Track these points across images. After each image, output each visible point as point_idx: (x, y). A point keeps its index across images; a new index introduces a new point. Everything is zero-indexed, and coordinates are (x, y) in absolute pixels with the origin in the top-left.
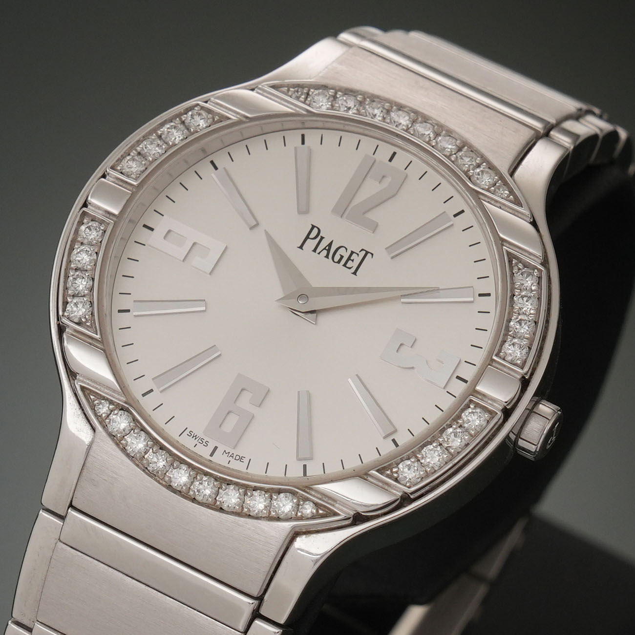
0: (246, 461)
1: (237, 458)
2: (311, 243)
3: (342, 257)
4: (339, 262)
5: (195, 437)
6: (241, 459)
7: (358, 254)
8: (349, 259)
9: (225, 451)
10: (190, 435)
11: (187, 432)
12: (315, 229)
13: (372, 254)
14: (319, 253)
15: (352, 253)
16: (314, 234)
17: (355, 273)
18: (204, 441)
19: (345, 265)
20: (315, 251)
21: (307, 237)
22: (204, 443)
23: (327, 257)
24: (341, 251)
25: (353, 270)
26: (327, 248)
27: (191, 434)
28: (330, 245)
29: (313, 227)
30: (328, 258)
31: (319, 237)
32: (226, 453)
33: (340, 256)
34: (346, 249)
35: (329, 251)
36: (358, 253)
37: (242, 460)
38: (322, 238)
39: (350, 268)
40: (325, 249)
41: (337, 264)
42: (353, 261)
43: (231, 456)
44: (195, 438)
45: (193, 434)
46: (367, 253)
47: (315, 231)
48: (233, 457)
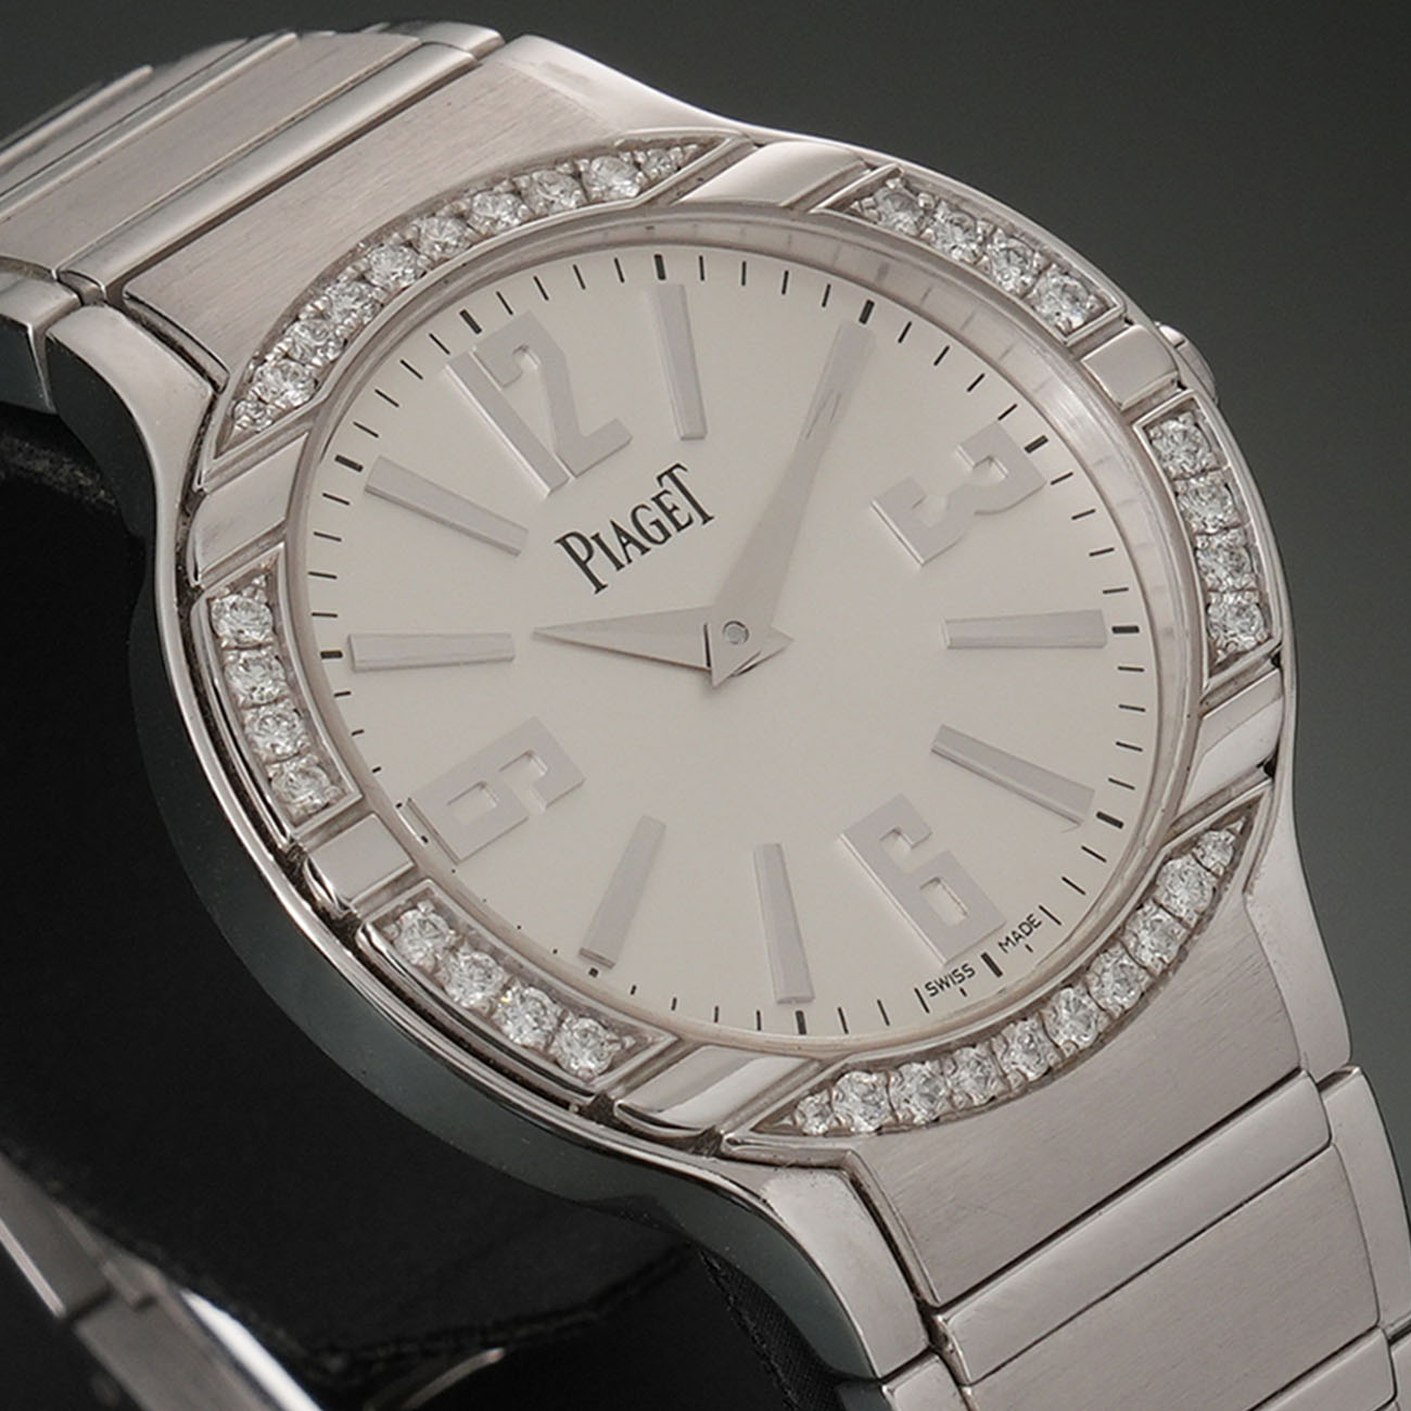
0: (1039, 916)
1: (1027, 929)
2: (600, 564)
3: (657, 523)
4: (667, 535)
5: (943, 984)
6: (1031, 923)
7: (665, 492)
8: (669, 513)
9: (1001, 945)
10: (933, 991)
11: (925, 994)
12: (568, 540)
13: (678, 466)
14: (630, 561)
15: (656, 499)
16: (579, 549)
17: (706, 519)
18: (961, 971)
19: (679, 528)
20: (619, 566)
21: (583, 565)
22: (966, 975)
23: (644, 550)
24: (645, 518)
25: (697, 518)
26: (624, 540)
27: (934, 988)
28: (619, 531)
29: (563, 541)
30: (648, 550)
31: (593, 543)
32: (1007, 944)
33: (654, 527)
34: (644, 506)
35: (631, 540)
36: (661, 490)
37: (1036, 923)
38: (596, 537)
39: (690, 522)
40: (624, 546)
41: (670, 540)
42: (675, 508)
43: (1017, 939)
44: (945, 986)
45: (934, 984)
46: (669, 473)
47: (573, 542)
48: (1020, 936)
